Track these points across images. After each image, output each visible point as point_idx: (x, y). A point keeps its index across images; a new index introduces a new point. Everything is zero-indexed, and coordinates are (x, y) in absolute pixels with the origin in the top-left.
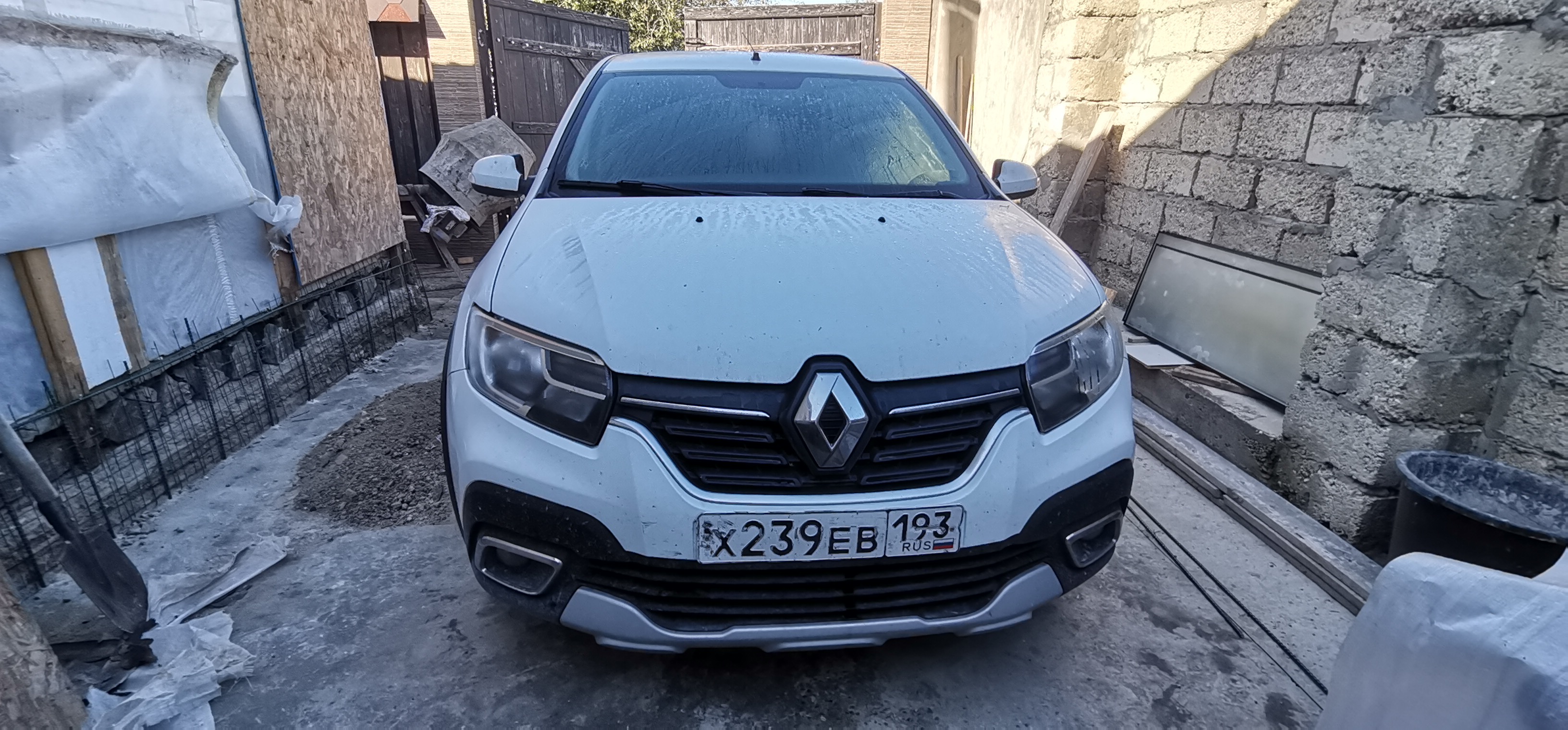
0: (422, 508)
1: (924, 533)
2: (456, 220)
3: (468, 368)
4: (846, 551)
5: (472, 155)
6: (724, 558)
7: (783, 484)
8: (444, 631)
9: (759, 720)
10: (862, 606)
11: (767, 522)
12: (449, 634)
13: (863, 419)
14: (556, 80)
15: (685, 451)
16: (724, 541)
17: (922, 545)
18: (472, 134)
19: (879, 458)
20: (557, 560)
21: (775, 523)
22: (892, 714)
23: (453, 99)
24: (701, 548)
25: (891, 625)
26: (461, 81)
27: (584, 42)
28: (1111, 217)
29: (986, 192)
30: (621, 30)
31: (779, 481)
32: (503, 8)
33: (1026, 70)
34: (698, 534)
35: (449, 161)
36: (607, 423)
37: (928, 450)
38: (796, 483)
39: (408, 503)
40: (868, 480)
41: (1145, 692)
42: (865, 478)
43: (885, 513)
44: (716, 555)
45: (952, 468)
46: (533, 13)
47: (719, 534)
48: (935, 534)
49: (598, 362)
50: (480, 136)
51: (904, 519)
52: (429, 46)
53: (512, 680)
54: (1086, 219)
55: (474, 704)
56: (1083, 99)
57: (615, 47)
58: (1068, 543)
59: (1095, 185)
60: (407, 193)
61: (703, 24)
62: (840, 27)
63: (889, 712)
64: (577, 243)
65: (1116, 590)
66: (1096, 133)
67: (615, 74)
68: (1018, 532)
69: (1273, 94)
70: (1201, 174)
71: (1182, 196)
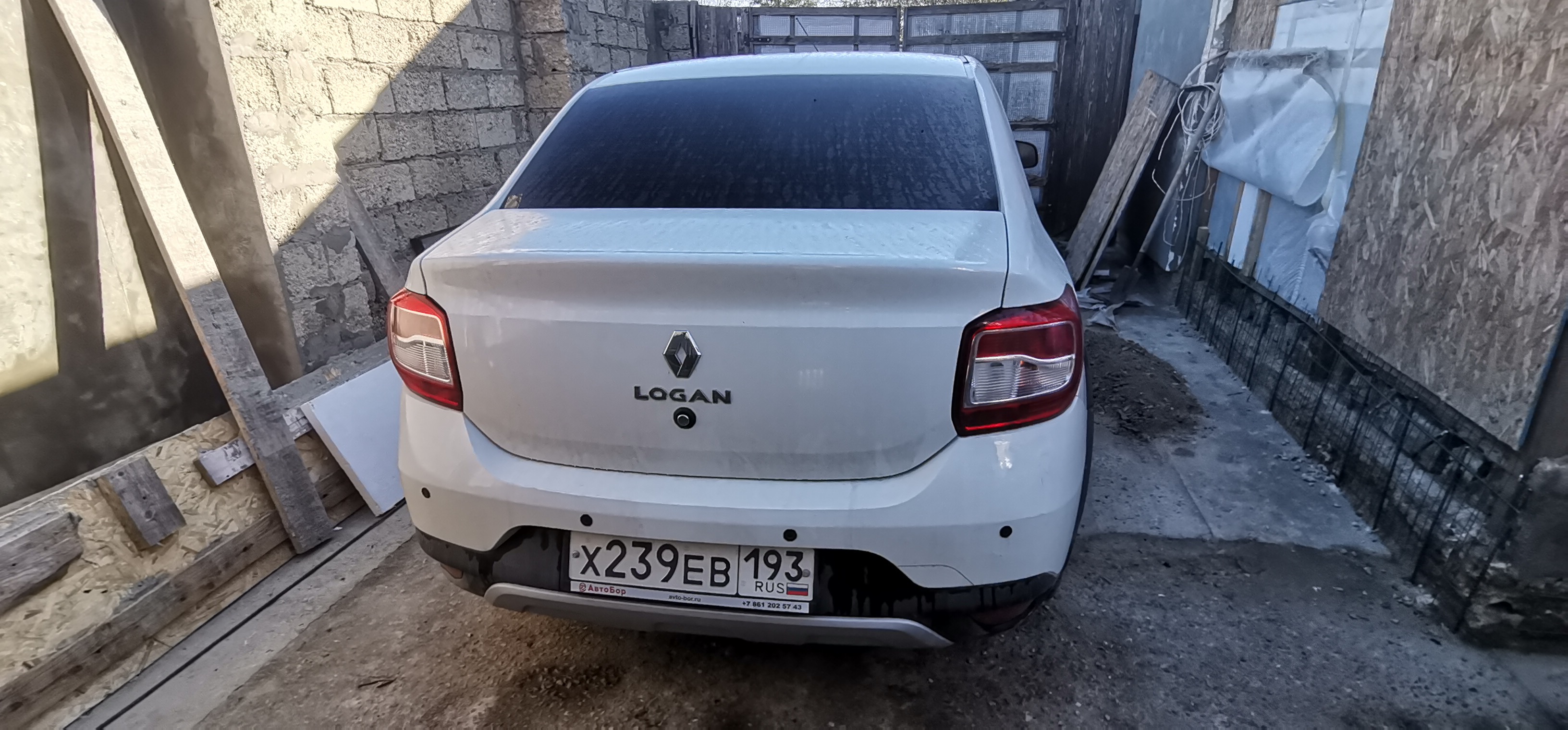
69: (447, 103)
70: (418, 176)
71: (409, 201)
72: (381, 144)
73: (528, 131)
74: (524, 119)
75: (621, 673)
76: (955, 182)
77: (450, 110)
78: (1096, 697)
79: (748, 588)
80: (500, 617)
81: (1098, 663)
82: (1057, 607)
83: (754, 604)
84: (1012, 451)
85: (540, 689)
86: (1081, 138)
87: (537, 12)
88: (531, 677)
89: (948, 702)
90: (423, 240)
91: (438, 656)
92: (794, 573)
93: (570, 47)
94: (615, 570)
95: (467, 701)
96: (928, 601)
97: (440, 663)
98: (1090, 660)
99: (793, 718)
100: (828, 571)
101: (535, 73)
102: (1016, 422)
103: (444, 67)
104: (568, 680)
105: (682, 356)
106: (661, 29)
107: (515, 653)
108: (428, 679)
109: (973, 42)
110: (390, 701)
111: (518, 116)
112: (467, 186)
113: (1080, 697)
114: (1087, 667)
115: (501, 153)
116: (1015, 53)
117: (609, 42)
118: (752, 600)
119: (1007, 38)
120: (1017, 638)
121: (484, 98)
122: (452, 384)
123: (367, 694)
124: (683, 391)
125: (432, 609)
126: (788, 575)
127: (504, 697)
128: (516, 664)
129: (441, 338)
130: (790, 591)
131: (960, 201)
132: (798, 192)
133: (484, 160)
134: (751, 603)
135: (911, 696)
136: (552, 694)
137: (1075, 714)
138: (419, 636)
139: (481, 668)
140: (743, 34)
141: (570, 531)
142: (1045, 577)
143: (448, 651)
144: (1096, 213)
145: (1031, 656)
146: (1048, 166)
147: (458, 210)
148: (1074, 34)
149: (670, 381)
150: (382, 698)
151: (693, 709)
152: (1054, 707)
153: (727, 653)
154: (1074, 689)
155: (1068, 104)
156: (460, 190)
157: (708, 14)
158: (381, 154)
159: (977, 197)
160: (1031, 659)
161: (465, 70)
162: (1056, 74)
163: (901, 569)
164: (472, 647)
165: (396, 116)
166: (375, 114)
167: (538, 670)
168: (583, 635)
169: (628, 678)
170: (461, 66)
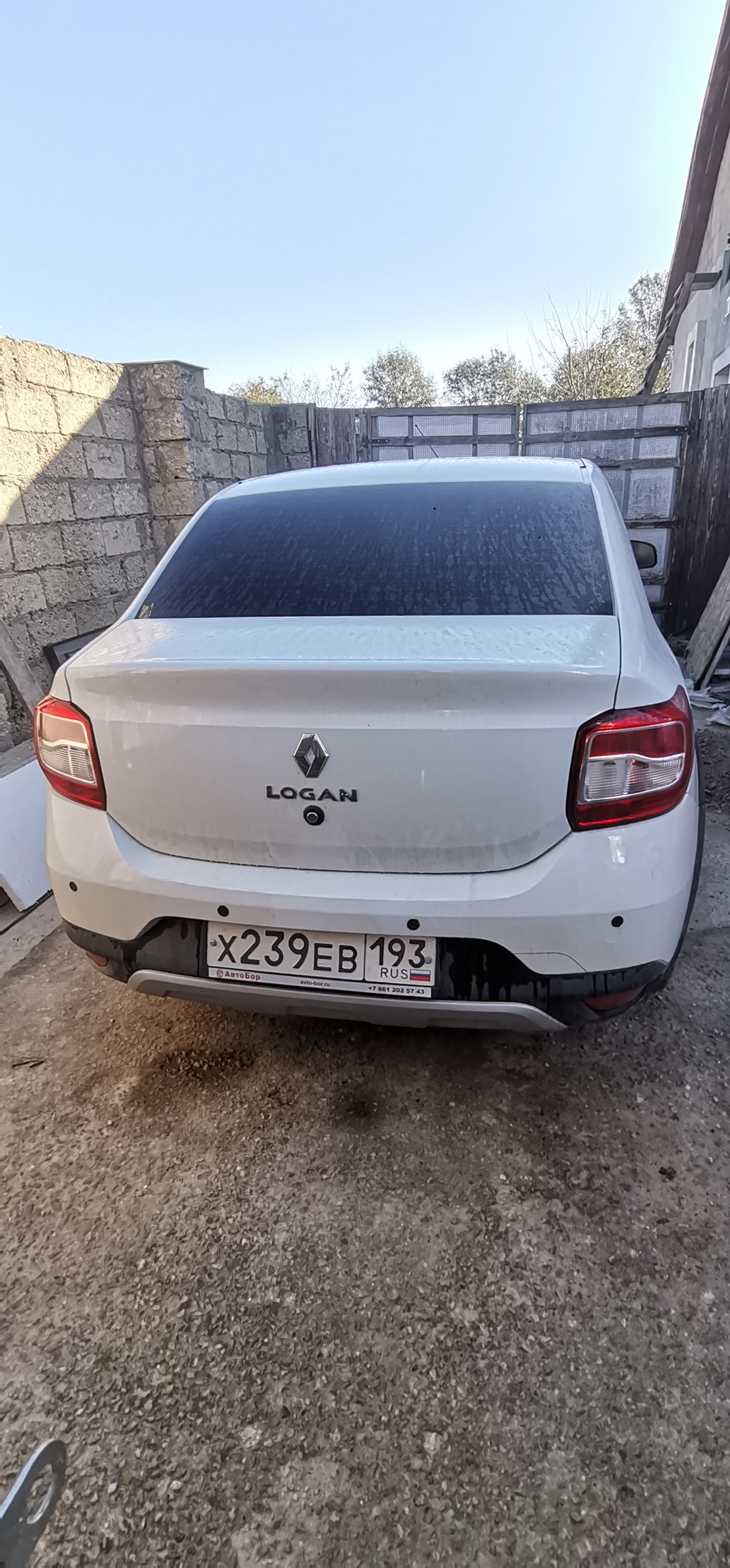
69: (75, 513)
70: (49, 585)
71: (41, 610)
72: (14, 554)
73: (152, 539)
74: (148, 527)
75: (254, 1056)
76: (572, 588)
77: (77, 519)
78: (705, 1081)
79: (374, 974)
80: (139, 1004)
81: (708, 1050)
82: (670, 997)
83: (380, 989)
84: (625, 846)
85: (179, 1070)
86: (703, 534)
87: (159, 420)
88: (170, 1059)
89: (564, 1085)
90: (55, 648)
91: (84, 1040)
92: (417, 960)
93: (192, 455)
94: (250, 958)
95: (112, 1080)
96: (543, 986)
97: (86, 1046)
98: (702, 1047)
99: (416, 1098)
100: (450, 959)
101: (158, 481)
102: (628, 818)
103: (71, 478)
104: (204, 1062)
105: (311, 758)
106: (280, 433)
107: (154, 1038)
108: (76, 1060)
109: (594, 439)
110: (43, 1079)
111: (143, 524)
112: (95, 594)
113: (689, 1080)
114: (697, 1054)
115: (127, 561)
116: (637, 449)
117: (229, 448)
118: (377, 986)
119: (628, 434)
120: (630, 1026)
121: (110, 507)
122: (96, 785)
123: (21, 1073)
124: (312, 790)
125: (76, 997)
126: (411, 962)
127: (146, 1077)
128: (156, 1047)
129: (85, 743)
130: (414, 977)
131: (575, 605)
132: (419, 599)
133: (111, 569)
134: (377, 988)
135: (528, 1079)
136: (190, 1075)
137: (685, 1097)
138: (65, 1021)
139: (124, 1051)
140: (361, 436)
141: (207, 922)
142: (655, 965)
143: (93, 1035)
144: (718, 612)
145: (644, 1044)
146: (669, 565)
147: (87, 618)
148: (696, 429)
149: (299, 781)
150: (34, 1077)
151: (322, 1089)
152: (665, 1089)
153: (353, 1039)
154: (684, 1074)
155: (690, 501)
156: (88, 598)
157: (327, 416)
158: (14, 565)
159: (592, 602)
160: (643, 1046)
161: (92, 480)
162: (679, 470)
163: (517, 956)
164: (115, 1031)
165: (28, 527)
166: (8, 526)
167: (176, 1053)
168: (218, 1022)
169: (260, 1061)
170: (87, 476)
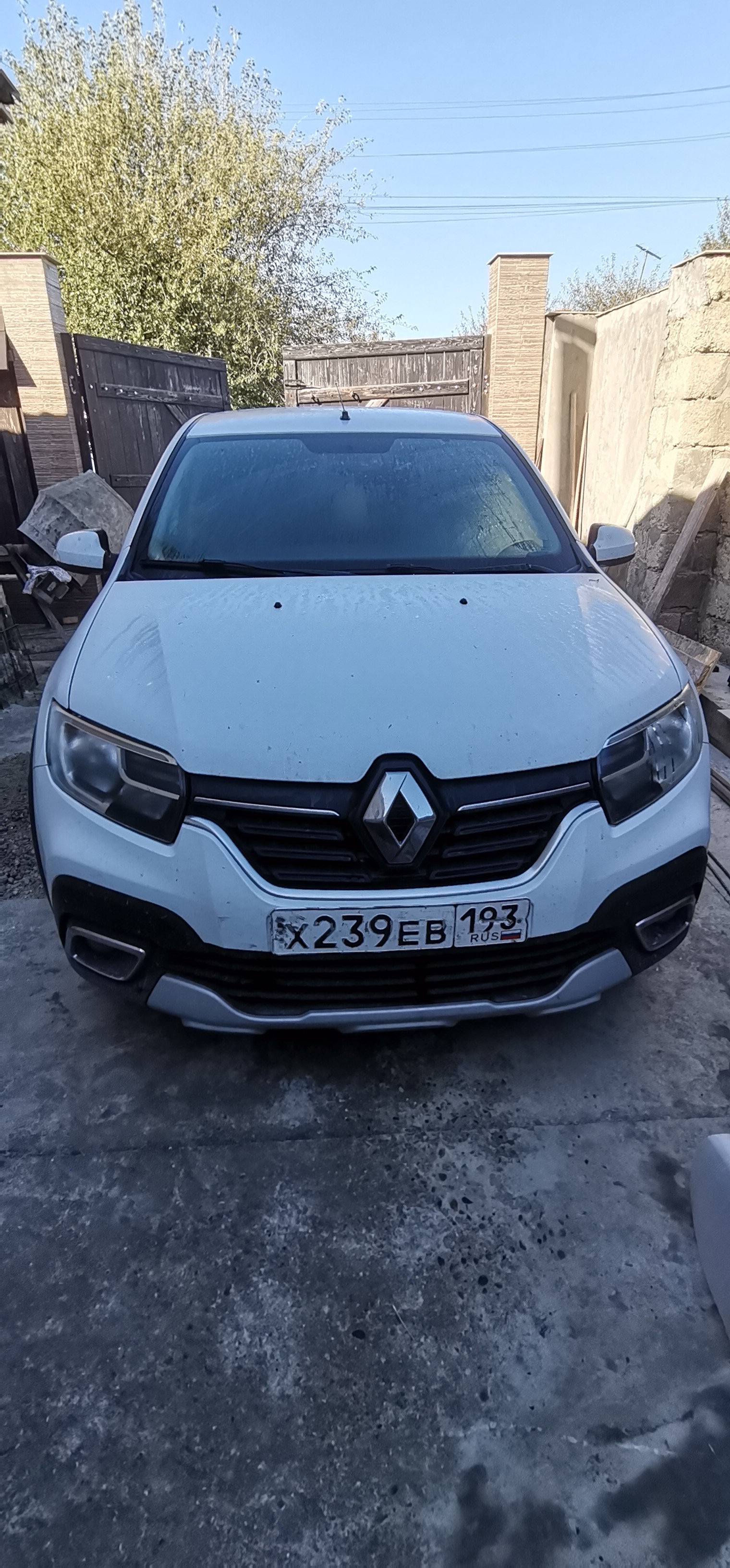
0: (27, 882)
1: (491, 925)
2: (57, 580)
3: (49, 764)
4: (416, 943)
5: (69, 512)
6: (298, 950)
7: (354, 880)
8: (48, 1003)
9: (340, 1090)
10: (433, 992)
11: (337, 917)
12: (52, 1006)
13: (432, 817)
14: (153, 429)
15: (258, 849)
16: (297, 935)
17: (490, 936)
18: (68, 490)
19: (448, 853)
20: (141, 950)
21: (345, 918)
22: (467, 1085)
23: (49, 452)
24: (275, 941)
25: (462, 1009)
26: (55, 432)
27: (181, 386)
28: (722, 572)
29: (578, 563)
30: (219, 371)
31: (350, 877)
32: (94, 351)
33: (641, 409)
34: (272, 929)
35: (47, 520)
36: (182, 822)
37: (497, 845)
38: (366, 878)
39: (14, 877)
40: (437, 875)
41: (712, 1063)
42: (434, 873)
43: (453, 908)
44: (290, 947)
45: (520, 862)
46: (125, 356)
47: (292, 929)
48: (503, 926)
49: (172, 762)
50: (77, 492)
51: (471, 913)
52: (20, 395)
53: (111, 1052)
54: (695, 573)
55: (74, 1074)
56: (697, 444)
57: (213, 390)
58: (639, 931)
59: (706, 537)
60: (7, 554)
61: (303, 365)
62: (446, 363)
63: (463, 1084)
64: (154, 634)
65: (695, 962)
66: (709, 482)
67: (199, 440)
68: (587, 920)
